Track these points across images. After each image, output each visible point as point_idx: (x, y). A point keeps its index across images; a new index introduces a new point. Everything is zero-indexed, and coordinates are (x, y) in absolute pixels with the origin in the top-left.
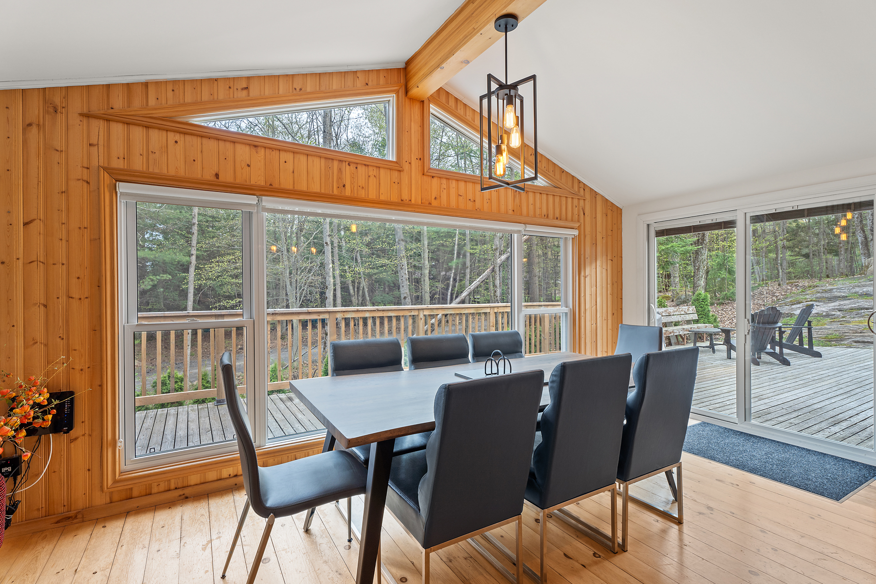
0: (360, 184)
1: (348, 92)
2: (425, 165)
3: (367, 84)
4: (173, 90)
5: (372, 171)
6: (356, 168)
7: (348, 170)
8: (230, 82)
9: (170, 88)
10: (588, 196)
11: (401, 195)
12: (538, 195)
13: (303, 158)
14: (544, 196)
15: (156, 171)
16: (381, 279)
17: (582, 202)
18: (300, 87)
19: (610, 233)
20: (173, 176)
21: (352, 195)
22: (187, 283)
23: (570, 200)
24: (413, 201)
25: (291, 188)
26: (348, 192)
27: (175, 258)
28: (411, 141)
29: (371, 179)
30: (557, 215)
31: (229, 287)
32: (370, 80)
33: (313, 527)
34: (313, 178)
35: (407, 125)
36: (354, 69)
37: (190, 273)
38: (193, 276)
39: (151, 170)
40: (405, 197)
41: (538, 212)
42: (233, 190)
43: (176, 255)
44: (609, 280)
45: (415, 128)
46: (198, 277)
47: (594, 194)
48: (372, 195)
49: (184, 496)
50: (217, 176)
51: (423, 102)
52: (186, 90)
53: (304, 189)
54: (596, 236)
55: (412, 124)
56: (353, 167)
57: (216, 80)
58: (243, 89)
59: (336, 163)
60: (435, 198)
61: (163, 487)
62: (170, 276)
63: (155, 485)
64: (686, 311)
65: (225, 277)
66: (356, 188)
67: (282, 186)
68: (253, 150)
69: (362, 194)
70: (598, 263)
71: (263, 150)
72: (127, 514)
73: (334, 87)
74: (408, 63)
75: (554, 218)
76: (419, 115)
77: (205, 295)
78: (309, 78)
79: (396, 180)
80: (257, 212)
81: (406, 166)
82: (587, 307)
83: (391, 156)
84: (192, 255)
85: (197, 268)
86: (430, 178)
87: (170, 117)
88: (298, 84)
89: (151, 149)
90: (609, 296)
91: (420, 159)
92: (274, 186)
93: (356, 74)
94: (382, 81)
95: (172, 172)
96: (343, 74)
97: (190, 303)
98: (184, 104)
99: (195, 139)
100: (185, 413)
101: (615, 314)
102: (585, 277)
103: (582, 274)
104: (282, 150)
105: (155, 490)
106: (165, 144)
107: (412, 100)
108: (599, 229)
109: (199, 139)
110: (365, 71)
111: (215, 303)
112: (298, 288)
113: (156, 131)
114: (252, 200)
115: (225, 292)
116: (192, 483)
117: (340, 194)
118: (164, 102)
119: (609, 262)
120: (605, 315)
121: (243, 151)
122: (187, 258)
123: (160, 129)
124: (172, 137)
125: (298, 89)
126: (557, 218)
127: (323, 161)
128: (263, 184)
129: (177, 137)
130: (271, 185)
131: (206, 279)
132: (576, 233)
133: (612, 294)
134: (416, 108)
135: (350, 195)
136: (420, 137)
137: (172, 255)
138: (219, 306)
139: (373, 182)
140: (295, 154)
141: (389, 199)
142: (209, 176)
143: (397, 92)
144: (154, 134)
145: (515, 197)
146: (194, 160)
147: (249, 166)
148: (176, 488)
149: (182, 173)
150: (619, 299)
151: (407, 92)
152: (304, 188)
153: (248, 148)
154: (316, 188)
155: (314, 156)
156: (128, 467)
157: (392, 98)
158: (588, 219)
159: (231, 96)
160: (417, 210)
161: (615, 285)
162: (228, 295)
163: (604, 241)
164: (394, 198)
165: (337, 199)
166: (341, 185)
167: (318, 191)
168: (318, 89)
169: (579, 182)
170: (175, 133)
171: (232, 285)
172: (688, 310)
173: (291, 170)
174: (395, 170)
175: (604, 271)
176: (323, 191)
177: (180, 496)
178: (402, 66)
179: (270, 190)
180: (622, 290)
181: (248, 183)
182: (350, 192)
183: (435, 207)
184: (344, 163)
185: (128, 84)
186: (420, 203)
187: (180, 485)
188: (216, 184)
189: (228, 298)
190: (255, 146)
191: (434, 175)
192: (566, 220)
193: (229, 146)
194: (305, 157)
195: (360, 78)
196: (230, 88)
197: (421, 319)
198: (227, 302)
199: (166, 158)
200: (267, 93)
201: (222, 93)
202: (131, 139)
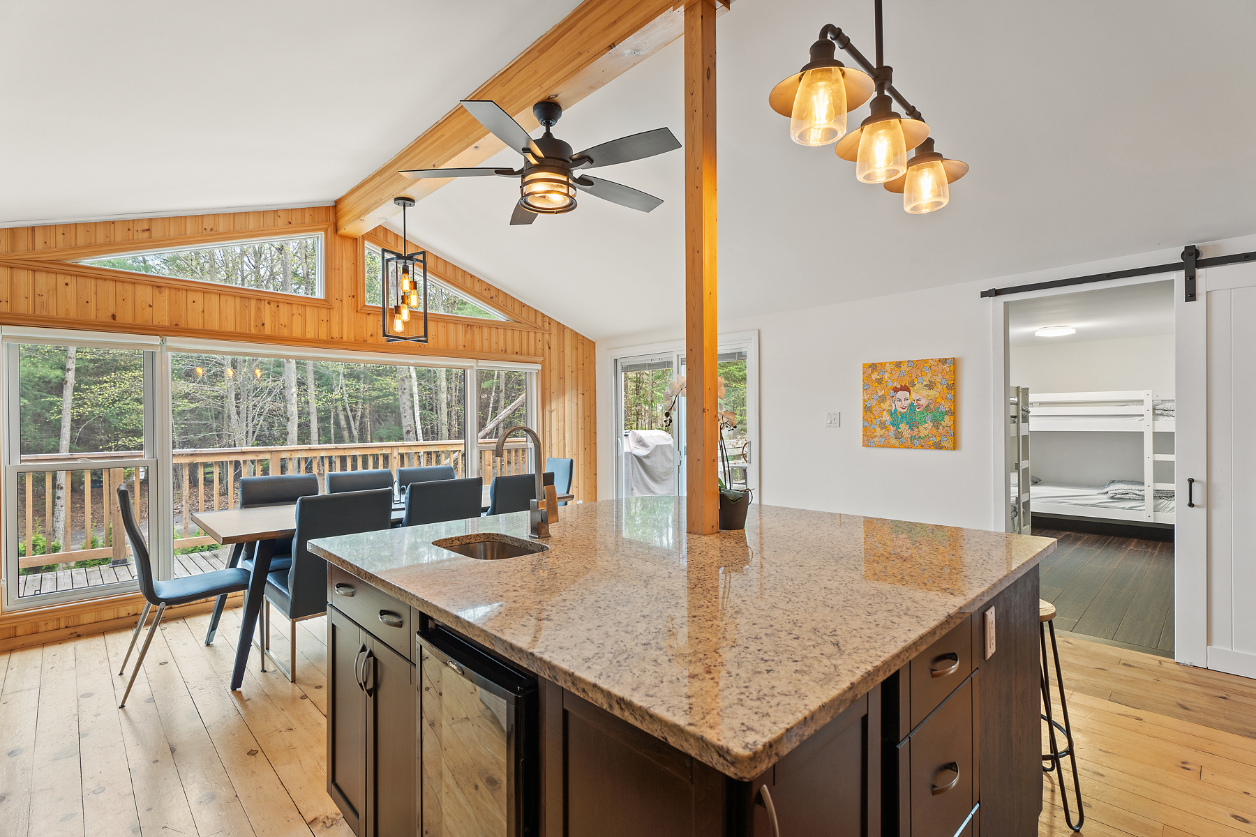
0: (282, 322)
1: (267, 232)
2: (359, 302)
3: (290, 223)
4: (63, 234)
5: (296, 310)
6: (278, 306)
7: (267, 310)
8: (129, 224)
9: (60, 231)
10: (554, 330)
11: (330, 333)
12: (494, 330)
13: (215, 298)
14: (501, 331)
15: (44, 313)
16: (388, 404)
17: (546, 336)
18: (210, 228)
19: (580, 366)
20: (63, 319)
21: (273, 334)
22: (60, 412)
23: (532, 335)
24: (345, 339)
25: (200, 327)
26: (268, 330)
27: (34, 372)
28: (342, 279)
29: (295, 317)
30: (517, 349)
31: (134, 417)
32: (294, 219)
33: (215, 642)
34: (226, 317)
35: (337, 262)
36: (275, 208)
37: (64, 397)
38: (70, 401)
39: (37, 313)
40: (335, 334)
41: (494, 347)
42: (132, 330)
43: (37, 367)
44: (579, 414)
45: (347, 266)
46: (79, 402)
47: (562, 328)
48: (297, 333)
49: (75, 634)
50: (114, 317)
51: (357, 239)
52: (78, 232)
53: (217, 328)
54: (564, 370)
55: (344, 261)
56: (273, 305)
57: (113, 223)
58: (143, 231)
59: (253, 303)
60: (371, 335)
61: (51, 626)
62: (26, 401)
63: (42, 623)
64: (735, 444)
65: (127, 402)
66: (277, 326)
67: (190, 326)
68: (157, 291)
69: (285, 332)
70: (567, 397)
71: (167, 291)
72: (11, 651)
73: (251, 227)
74: (337, 202)
75: (513, 353)
76: (352, 253)
77: (91, 430)
78: (221, 218)
79: (325, 318)
80: (161, 352)
81: (336, 304)
82: (554, 441)
83: (319, 293)
84: (69, 370)
85: (76, 389)
86: (364, 316)
87: (58, 261)
88: (208, 224)
89: (38, 292)
90: (580, 431)
91: (353, 296)
92: (180, 326)
93: (277, 213)
94: (308, 219)
95: (62, 315)
96: (262, 214)
97: (65, 442)
98: (76, 247)
99: (88, 280)
100: (67, 576)
101: (588, 449)
102: (551, 412)
103: (547, 408)
104: (190, 290)
105: (42, 629)
106: (54, 287)
107: (344, 237)
108: (568, 362)
109: (93, 281)
110: (287, 210)
111: (108, 442)
112: (250, 419)
113: (44, 275)
114: (156, 340)
115: (126, 425)
116: (85, 622)
117: (258, 333)
118: (53, 245)
119: (580, 396)
120: (575, 450)
121: (145, 293)
122: (59, 372)
123: (48, 272)
124: (62, 279)
125: (208, 230)
126: (517, 353)
127: (238, 300)
128: (167, 323)
129: (68, 279)
130: (176, 325)
131: (93, 406)
132: (539, 367)
133: (584, 429)
134: (348, 246)
135: (270, 333)
136: (352, 274)
137: (29, 367)
138: (116, 446)
139: (297, 321)
140: (206, 294)
141: (316, 337)
142: (104, 317)
143: (326, 231)
144: (42, 278)
145: (466, 332)
146: (87, 302)
147: (150, 306)
148: (66, 627)
149: (73, 314)
150: (593, 434)
151: (336, 230)
152: (215, 326)
153: (149, 289)
154: (230, 327)
155: (228, 295)
156: (11, 607)
157: (321, 235)
158: (554, 353)
159: (131, 237)
160: (349, 347)
161: (588, 419)
162: (132, 429)
163: (574, 375)
164: (323, 335)
165: (254, 338)
166: (260, 324)
167: (233, 330)
168: (232, 228)
169: (544, 316)
170: (66, 276)
171: (139, 413)
172: (737, 443)
173: (201, 310)
174: (324, 308)
175: (574, 405)
176: (238, 331)
177: (72, 634)
178: (333, 204)
179: (176, 330)
180: (595, 424)
181: (150, 323)
182: (270, 330)
183: (370, 344)
184: (263, 302)
185: (12, 229)
186: (353, 340)
187: (71, 624)
188: (113, 324)
189: (132, 434)
190: (158, 287)
191: (369, 312)
192: (528, 354)
193: (129, 287)
194: (217, 297)
195: (281, 217)
196: (129, 230)
197: (396, 458)
198: (130, 440)
199: (55, 300)
200: (172, 234)
201: (119, 235)
202: (15, 282)
